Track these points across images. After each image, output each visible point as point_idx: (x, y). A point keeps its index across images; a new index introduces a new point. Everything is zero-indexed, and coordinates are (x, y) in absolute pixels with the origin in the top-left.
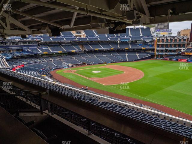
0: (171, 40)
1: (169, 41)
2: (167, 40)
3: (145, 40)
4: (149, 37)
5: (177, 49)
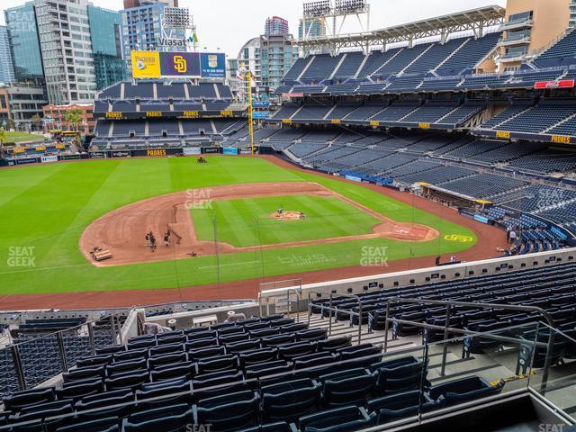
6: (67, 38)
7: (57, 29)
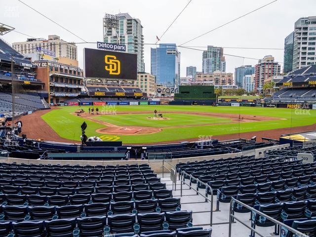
0: (66, 70)
1: (64, 72)
2: (61, 69)
3: (23, 64)
4: (22, 59)
5: (77, 87)
6: (304, 46)
7: (299, 41)
